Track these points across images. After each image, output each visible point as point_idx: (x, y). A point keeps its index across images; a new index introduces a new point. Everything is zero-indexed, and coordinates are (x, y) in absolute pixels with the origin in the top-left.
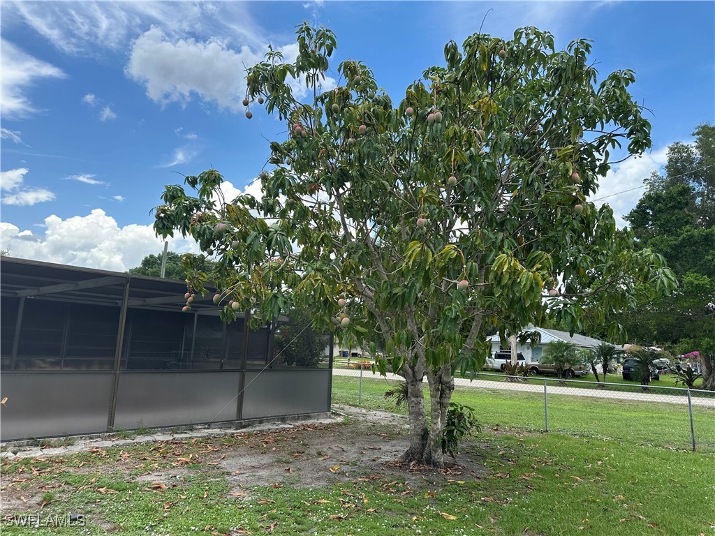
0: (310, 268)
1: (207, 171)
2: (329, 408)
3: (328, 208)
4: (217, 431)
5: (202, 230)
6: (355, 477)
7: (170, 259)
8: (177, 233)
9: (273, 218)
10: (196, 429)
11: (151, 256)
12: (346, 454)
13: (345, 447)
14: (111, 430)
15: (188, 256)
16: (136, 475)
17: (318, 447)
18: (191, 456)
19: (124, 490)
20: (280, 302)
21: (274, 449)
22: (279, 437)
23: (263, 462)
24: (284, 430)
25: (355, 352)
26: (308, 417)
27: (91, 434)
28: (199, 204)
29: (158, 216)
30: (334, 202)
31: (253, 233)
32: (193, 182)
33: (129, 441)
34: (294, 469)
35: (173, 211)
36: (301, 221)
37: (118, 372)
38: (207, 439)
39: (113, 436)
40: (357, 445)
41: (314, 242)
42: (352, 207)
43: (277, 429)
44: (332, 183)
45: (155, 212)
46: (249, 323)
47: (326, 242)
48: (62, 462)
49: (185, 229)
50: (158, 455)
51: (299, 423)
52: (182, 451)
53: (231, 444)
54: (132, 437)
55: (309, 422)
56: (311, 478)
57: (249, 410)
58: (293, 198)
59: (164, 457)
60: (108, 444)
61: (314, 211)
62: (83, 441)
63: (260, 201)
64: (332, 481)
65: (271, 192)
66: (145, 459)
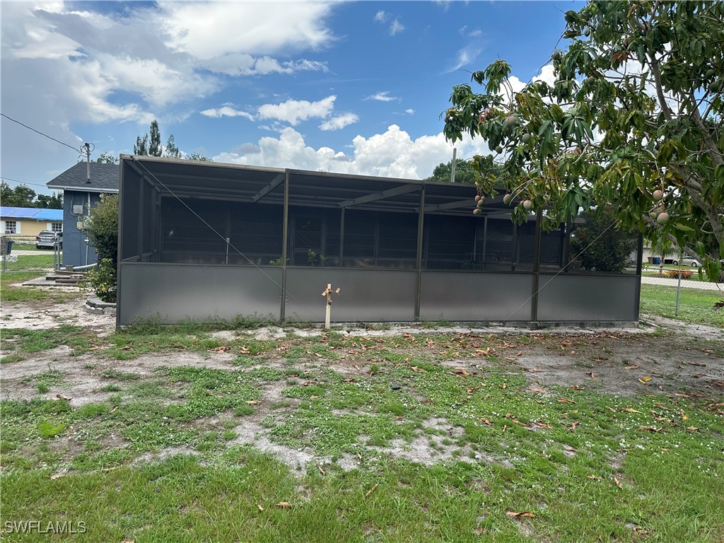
0: (615, 157)
1: (494, 63)
2: (636, 318)
3: (639, 81)
4: (512, 329)
5: (491, 127)
6: (671, 391)
7: (459, 165)
8: (465, 134)
9: (569, 103)
10: (492, 326)
11: (442, 165)
12: (659, 366)
13: (657, 360)
14: (417, 320)
15: (477, 158)
16: (441, 360)
17: (624, 355)
18: (488, 349)
19: (431, 371)
20: (578, 199)
21: (573, 352)
22: (578, 342)
23: (561, 364)
24: (584, 335)
25: (669, 258)
26: (611, 325)
27: (403, 322)
28: (486, 101)
29: (447, 120)
30: (647, 73)
31: (545, 123)
32: (480, 78)
33: (432, 330)
34: (596, 374)
35: (461, 112)
36: (603, 102)
37: (420, 271)
38: (503, 335)
39: (419, 325)
40: (673, 359)
41: (621, 124)
42: (674, 74)
43: (576, 333)
44: (646, 47)
45: (444, 116)
46: (542, 225)
47: (636, 123)
48: (382, 342)
49: (473, 129)
50: (458, 345)
51: (600, 330)
52: (480, 344)
53: (528, 342)
54: (435, 327)
55: (612, 330)
56: (616, 385)
57: (544, 312)
58: (593, 74)
59: (464, 348)
60: (416, 331)
61: (621, 87)
62: (396, 328)
63: (552, 86)
64: (642, 392)
65: (566, 74)
66: (447, 347)
